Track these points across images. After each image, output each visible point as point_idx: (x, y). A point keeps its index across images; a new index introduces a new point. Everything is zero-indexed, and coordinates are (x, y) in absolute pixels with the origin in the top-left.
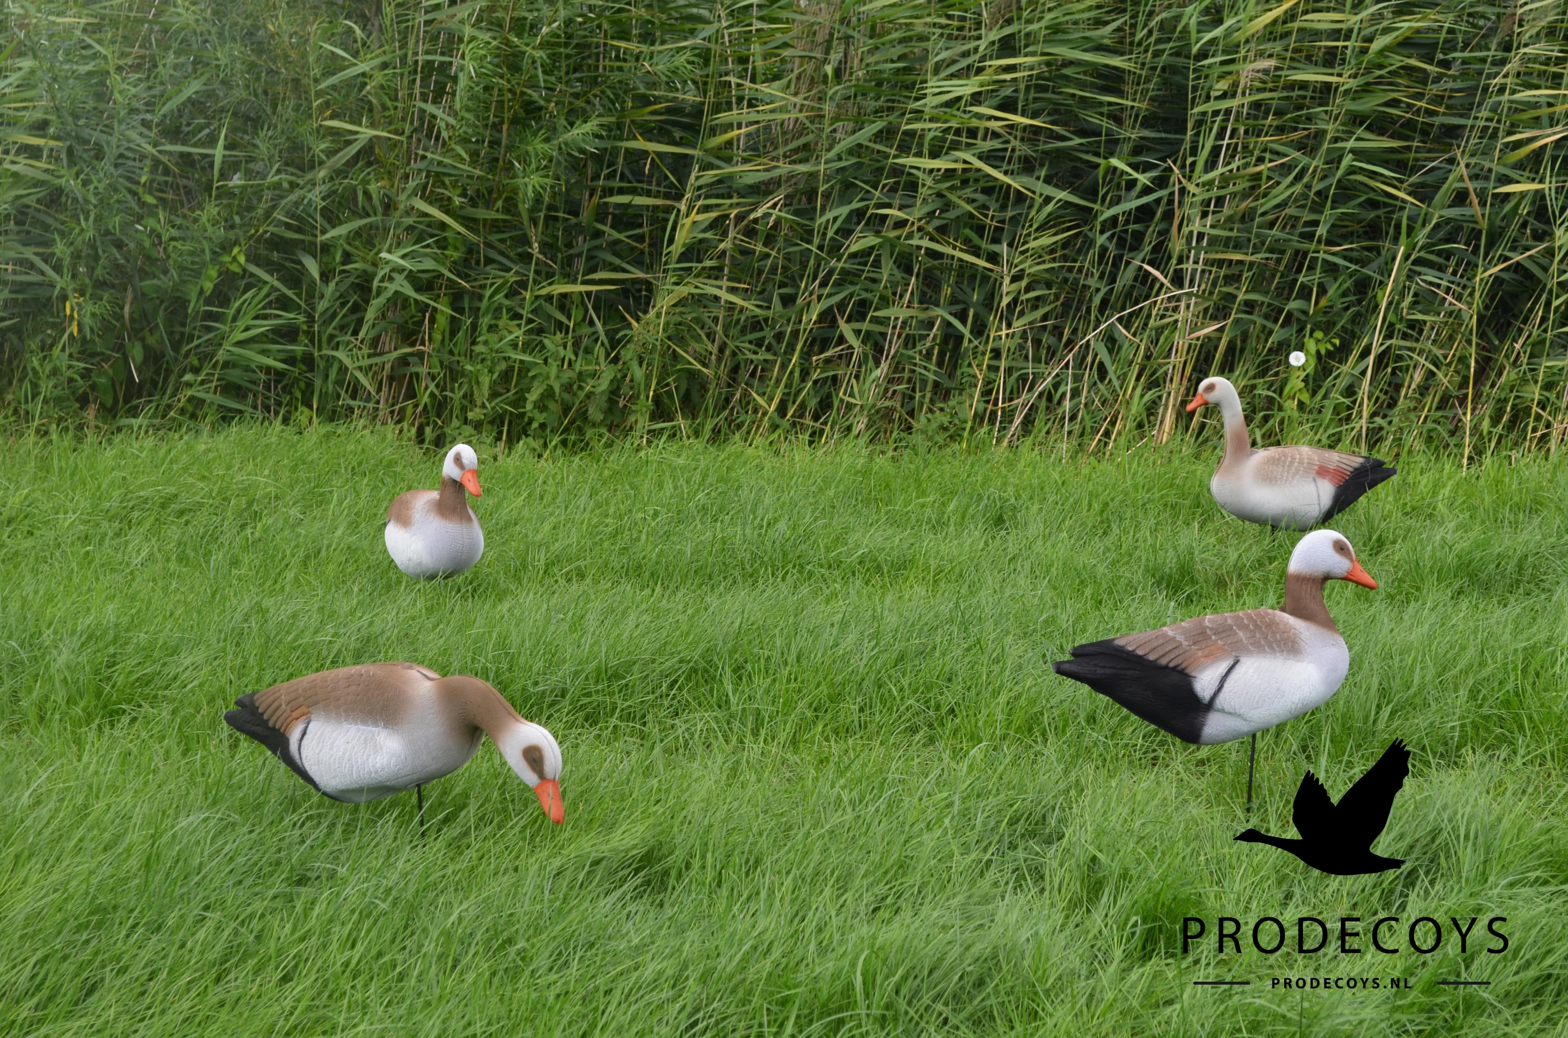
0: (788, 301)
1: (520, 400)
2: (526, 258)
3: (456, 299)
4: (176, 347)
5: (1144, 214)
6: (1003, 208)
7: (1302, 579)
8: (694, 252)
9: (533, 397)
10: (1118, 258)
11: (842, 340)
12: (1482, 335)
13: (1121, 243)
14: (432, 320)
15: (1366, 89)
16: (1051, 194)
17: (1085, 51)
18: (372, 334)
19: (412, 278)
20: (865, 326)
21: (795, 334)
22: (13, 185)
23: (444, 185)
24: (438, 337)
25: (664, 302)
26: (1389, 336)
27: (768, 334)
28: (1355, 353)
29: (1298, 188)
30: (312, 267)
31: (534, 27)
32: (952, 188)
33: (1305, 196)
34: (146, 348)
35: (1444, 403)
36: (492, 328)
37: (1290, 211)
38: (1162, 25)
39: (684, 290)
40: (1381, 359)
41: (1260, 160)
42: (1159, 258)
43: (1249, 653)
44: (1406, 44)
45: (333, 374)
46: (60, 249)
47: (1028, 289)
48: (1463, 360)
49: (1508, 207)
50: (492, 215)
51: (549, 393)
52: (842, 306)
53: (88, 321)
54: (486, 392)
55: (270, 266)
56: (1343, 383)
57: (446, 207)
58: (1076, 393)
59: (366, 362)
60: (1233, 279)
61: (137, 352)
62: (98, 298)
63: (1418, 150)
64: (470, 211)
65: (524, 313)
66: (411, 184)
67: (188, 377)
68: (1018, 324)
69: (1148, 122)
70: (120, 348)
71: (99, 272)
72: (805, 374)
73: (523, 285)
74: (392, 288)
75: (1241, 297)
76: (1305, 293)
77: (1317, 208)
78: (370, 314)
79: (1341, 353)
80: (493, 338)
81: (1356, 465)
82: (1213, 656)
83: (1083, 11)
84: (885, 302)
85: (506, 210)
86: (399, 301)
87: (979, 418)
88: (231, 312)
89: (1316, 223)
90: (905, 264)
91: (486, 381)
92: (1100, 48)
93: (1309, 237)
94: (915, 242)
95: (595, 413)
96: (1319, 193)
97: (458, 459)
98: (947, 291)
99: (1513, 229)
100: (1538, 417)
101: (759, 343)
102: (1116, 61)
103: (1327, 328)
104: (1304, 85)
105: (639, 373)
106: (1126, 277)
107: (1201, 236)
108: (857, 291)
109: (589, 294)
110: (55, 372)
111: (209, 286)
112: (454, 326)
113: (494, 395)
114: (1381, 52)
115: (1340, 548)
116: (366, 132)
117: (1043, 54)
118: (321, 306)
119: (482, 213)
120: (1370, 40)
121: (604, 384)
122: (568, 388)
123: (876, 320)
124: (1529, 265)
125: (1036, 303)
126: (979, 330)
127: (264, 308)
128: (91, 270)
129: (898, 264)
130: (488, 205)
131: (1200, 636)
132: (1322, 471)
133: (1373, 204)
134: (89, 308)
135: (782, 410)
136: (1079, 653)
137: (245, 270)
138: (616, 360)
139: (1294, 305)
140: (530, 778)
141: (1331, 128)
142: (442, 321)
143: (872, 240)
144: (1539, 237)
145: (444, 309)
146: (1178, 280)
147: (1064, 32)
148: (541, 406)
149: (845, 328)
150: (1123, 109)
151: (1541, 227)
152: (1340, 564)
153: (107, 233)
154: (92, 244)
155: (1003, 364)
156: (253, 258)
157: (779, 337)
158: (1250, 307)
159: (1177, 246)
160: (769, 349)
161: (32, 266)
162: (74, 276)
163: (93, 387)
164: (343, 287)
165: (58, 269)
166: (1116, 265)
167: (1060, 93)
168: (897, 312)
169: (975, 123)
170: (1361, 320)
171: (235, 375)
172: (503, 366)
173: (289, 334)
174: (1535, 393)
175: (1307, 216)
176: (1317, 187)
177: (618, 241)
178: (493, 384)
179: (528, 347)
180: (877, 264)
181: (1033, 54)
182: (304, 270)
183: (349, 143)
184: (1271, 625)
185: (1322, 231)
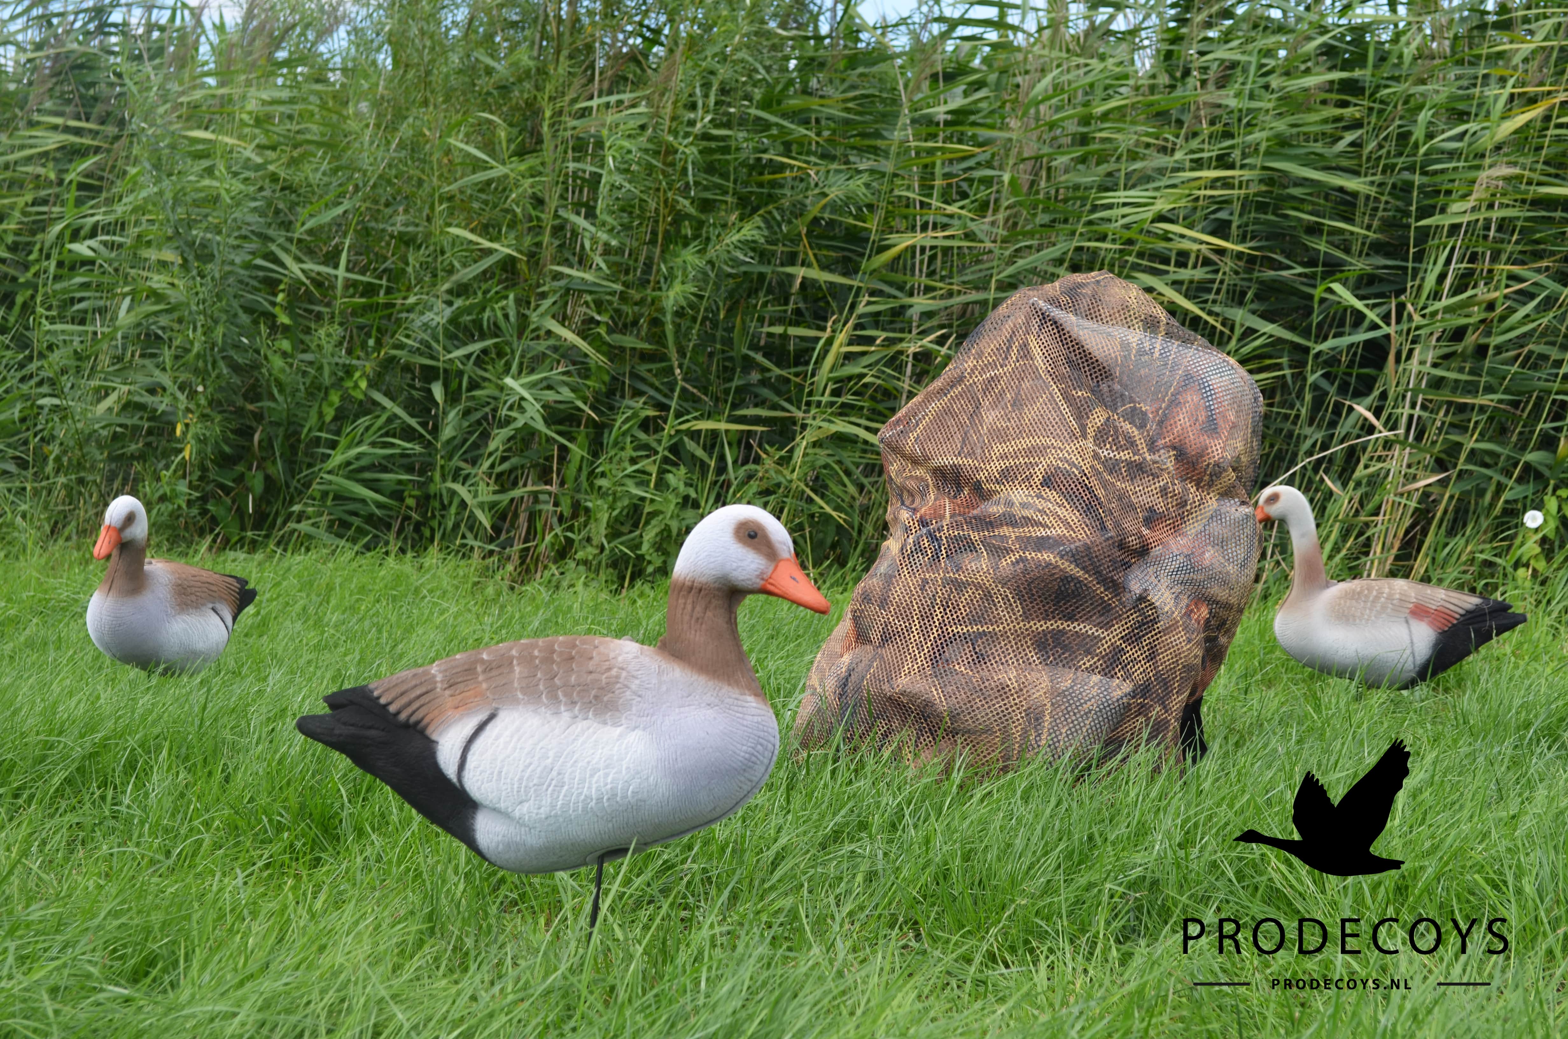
9: (648, 536)
16: (1254, 326)
17: (1315, 169)
19: (546, 411)
30: (438, 393)
34: (267, 478)
45: (452, 511)
51: (668, 534)
55: (393, 394)
64: (617, 338)
65: (660, 449)
66: (547, 303)
74: (522, 419)
75: (1470, 445)
78: (496, 445)
80: (612, 469)
81: (1469, 607)
83: (1316, 123)
86: (527, 434)
91: (604, 517)
92: (1334, 167)
102: (1350, 183)
107: (1419, 374)
110: (164, 498)
111: (329, 412)
113: (615, 535)
117: (1264, 168)
118: (445, 436)
119: (630, 341)
127: (381, 436)
132: (1419, 612)
137: (366, 396)
139: (1533, 457)
147: (1291, 146)
150: (1349, 237)
156: (375, 383)
164: (470, 416)
167: (1286, 216)
181: (1252, 167)
183: (479, 258)
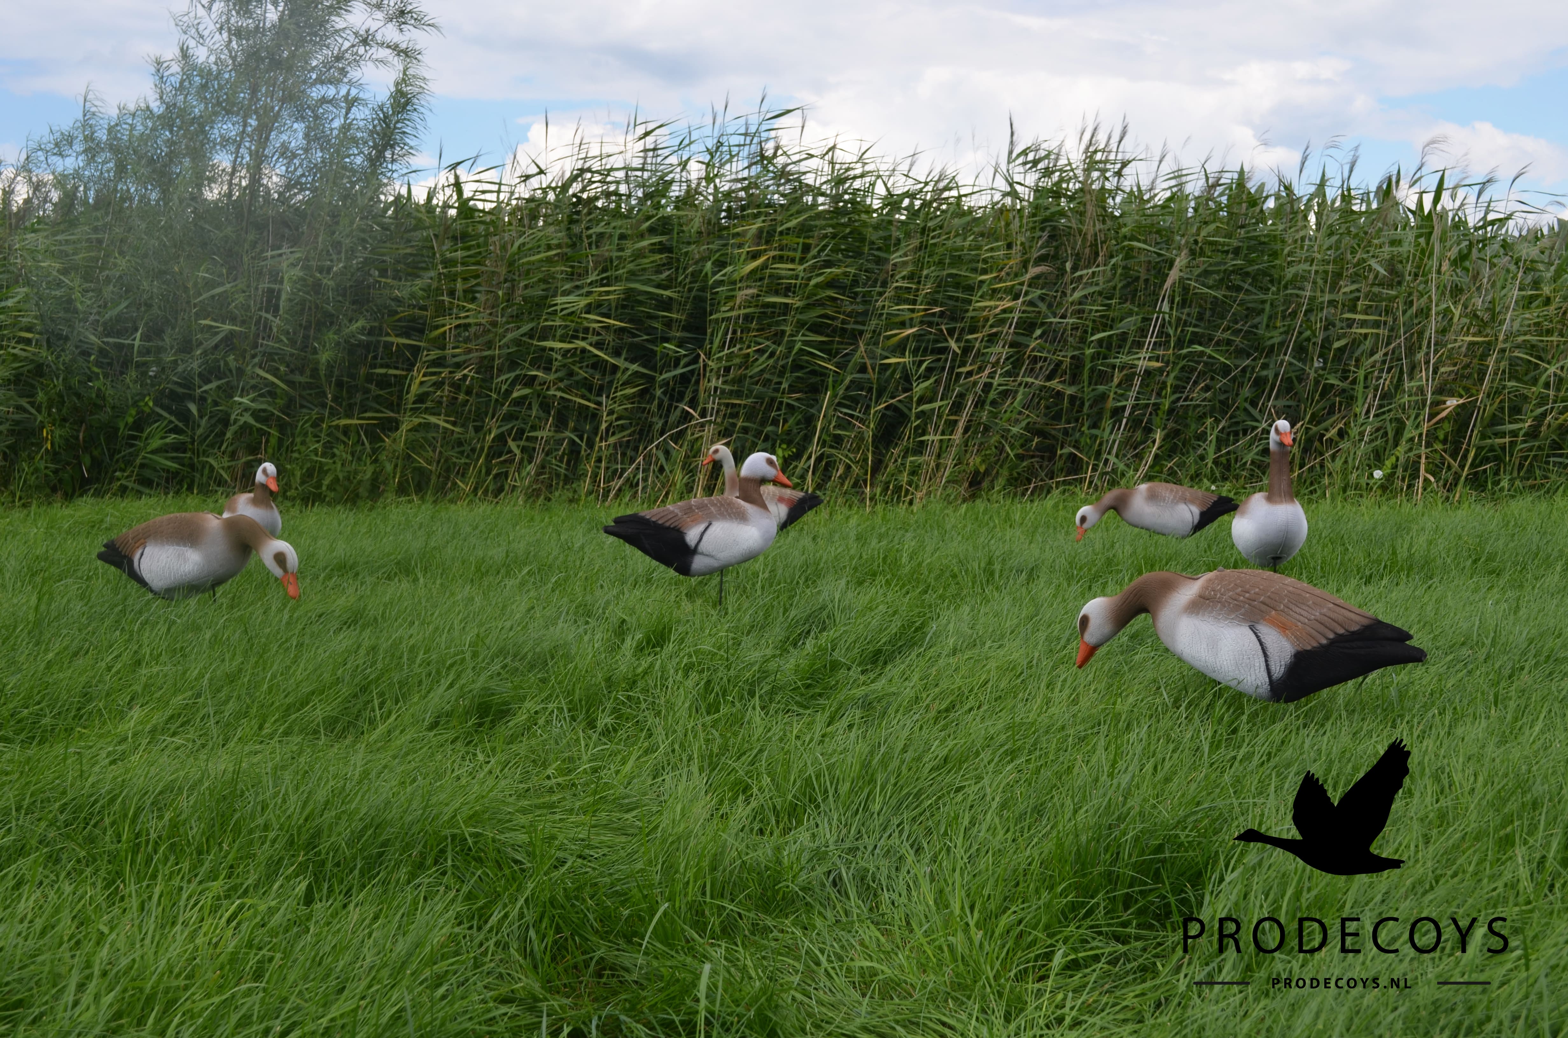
0: (477, 429)
1: (319, 486)
2: (324, 406)
3: (282, 427)
4: (111, 457)
5: (684, 379)
6: (604, 375)
7: (748, 480)
8: (421, 398)
9: (326, 482)
10: (670, 406)
11: (510, 451)
12: (876, 447)
13: (671, 398)
14: (267, 441)
15: (808, 307)
16: (629, 366)
17: (650, 286)
18: (230, 449)
19: (256, 414)
20: (522, 443)
21: (482, 448)
22: (13, 361)
23: (274, 360)
24: (270, 451)
25: (404, 427)
26: (823, 446)
27: (467, 448)
28: (805, 457)
29: (771, 361)
30: (193, 408)
31: (329, 269)
32: (574, 363)
33: (774, 367)
34: (93, 458)
35: (855, 485)
36: (303, 443)
37: (766, 376)
38: (692, 274)
39: (417, 421)
40: (819, 459)
41: (749, 347)
42: (693, 403)
43: (717, 519)
44: (831, 284)
45: (206, 471)
46: (41, 396)
47: (617, 419)
48: (865, 460)
49: (888, 373)
50: (302, 379)
51: (336, 480)
52: (510, 432)
53: (57, 440)
54: (298, 480)
55: (168, 409)
56: (798, 471)
57: (275, 372)
58: (645, 480)
59: (226, 464)
60: (735, 415)
61: (87, 460)
62: (62, 426)
63: (839, 343)
64: (291, 377)
67: (118, 474)
68: (612, 440)
69: (685, 329)
70: (77, 457)
71: (64, 411)
72: (488, 473)
73: (322, 420)
74: (242, 420)
75: (739, 424)
76: (775, 422)
77: (782, 374)
78: (229, 435)
79: (798, 456)
80: (303, 449)
82: (696, 521)
84: (534, 428)
85: (312, 376)
86: (246, 426)
87: (590, 493)
88: (144, 435)
89: (780, 383)
90: (545, 407)
91: (298, 474)
92: (659, 286)
93: (777, 390)
94: (551, 392)
95: (363, 492)
96: (783, 366)
97: (265, 471)
98: (572, 424)
99: (892, 386)
100: (907, 491)
101: (462, 453)
102: (667, 293)
103: (789, 443)
104: (774, 305)
105: (389, 467)
106: (674, 416)
107: (716, 388)
108: (518, 424)
109: (361, 425)
110: (36, 470)
111: (130, 420)
112: (280, 441)
113: (303, 483)
114: (817, 286)
115: (770, 462)
116: (227, 327)
117: (625, 286)
118: (199, 432)
119: (298, 378)
120: (809, 279)
121: (368, 475)
122: (348, 479)
123: (528, 439)
124: (900, 405)
125: (623, 428)
126: (591, 445)
127: (165, 433)
128: (59, 410)
129: (541, 405)
130: (302, 373)
131: (689, 510)
133: (814, 373)
134: (58, 432)
135: (475, 491)
136: (617, 521)
137: (153, 411)
138: (376, 461)
139: (769, 428)
140: (278, 572)
141: (788, 329)
142: (273, 441)
143: (527, 391)
144: (905, 390)
145: (274, 432)
146: (703, 414)
147: (637, 275)
148: (330, 488)
149: (512, 445)
150: (671, 320)
151: (907, 385)
152: (771, 472)
153: (70, 388)
154: (60, 395)
155: (603, 465)
156: (156, 403)
157: (473, 450)
158: (745, 430)
159: (702, 395)
160: (468, 457)
161: (25, 411)
162: (49, 415)
163: (60, 481)
164: (213, 421)
165: (39, 410)
166: (669, 411)
168: (543, 434)
169: (586, 324)
170: (808, 439)
171: (148, 473)
172: (308, 465)
173: (180, 447)
174: (904, 478)
175: (776, 379)
176: (781, 363)
177: (380, 396)
178: (303, 475)
179: (324, 455)
180: (530, 407)
182: (189, 410)
183: (217, 333)
184: (730, 504)
185: (785, 385)
